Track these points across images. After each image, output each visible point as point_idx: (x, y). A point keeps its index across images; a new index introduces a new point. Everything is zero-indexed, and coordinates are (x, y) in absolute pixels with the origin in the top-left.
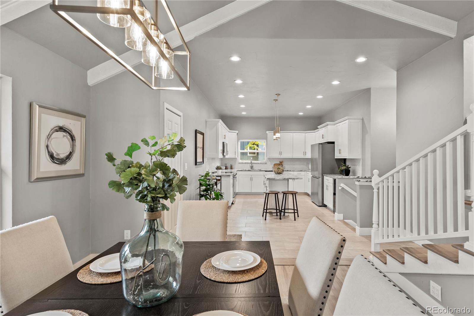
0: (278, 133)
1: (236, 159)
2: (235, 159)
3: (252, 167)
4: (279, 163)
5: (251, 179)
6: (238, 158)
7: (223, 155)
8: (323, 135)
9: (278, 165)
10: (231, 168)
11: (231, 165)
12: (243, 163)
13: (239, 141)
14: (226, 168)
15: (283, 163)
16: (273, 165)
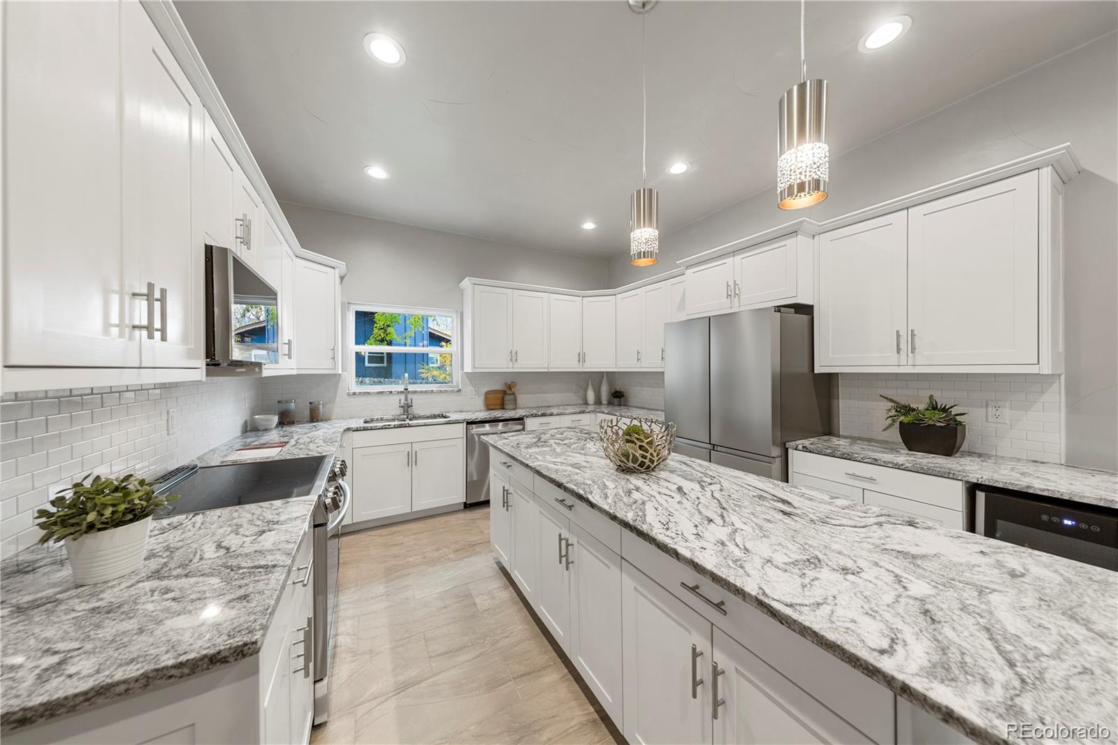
1: (338, 376)
2: (332, 380)
3: (407, 407)
4: (503, 389)
5: (412, 459)
6: (345, 374)
8: (731, 284)
9: (500, 396)
10: (314, 416)
11: (311, 403)
12: (368, 393)
13: (349, 310)
14: (286, 419)
15: (518, 387)
16: (482, 398)
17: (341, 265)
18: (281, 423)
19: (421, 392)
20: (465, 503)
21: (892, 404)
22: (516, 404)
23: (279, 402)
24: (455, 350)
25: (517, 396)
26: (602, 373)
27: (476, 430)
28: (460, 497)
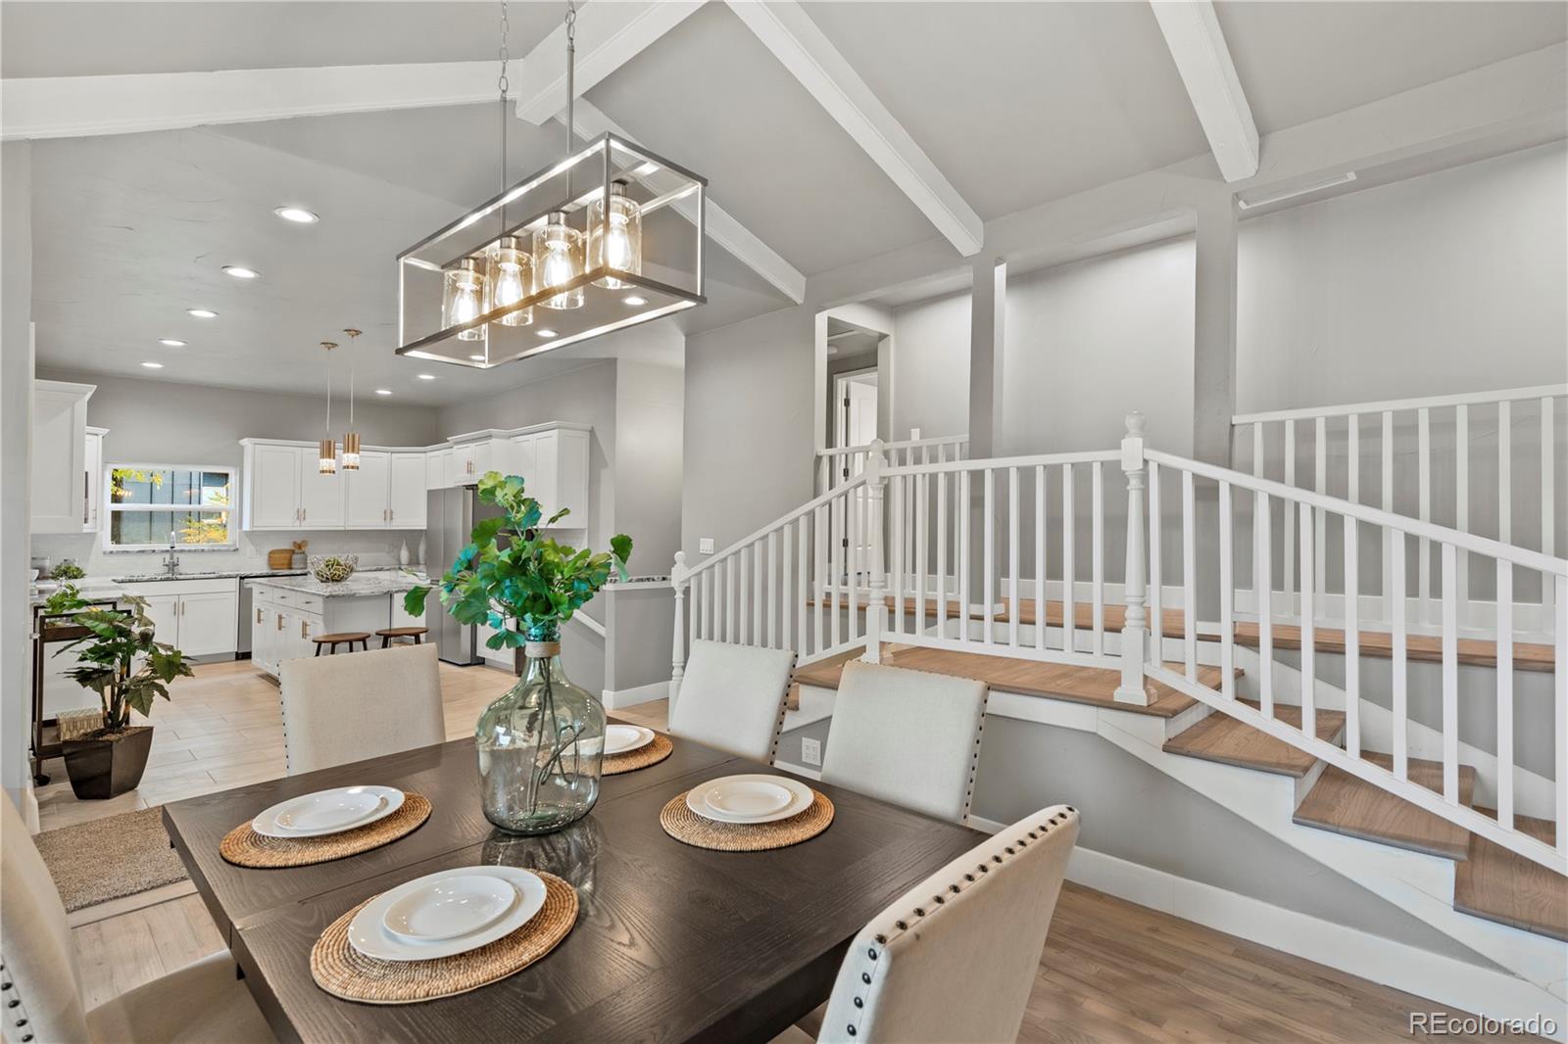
0: (353, 451)
2: (86, 539)
3: (172, 566)
4: (293, 547)
5: (180, 608)
6: (99, 534)
8: (468, 462)
9: (288, 555)
12: (125, 552)
13: (105, 469)
15: (309, 546)
16: (266, 557)
17: (105, 432)
19: (189, 551)
20: (235, 653)
22: (304, 563)
24: (230, 506)
25: (308, 555)
26: (420, 531)
27: (252, 584)
28: (231, 647)
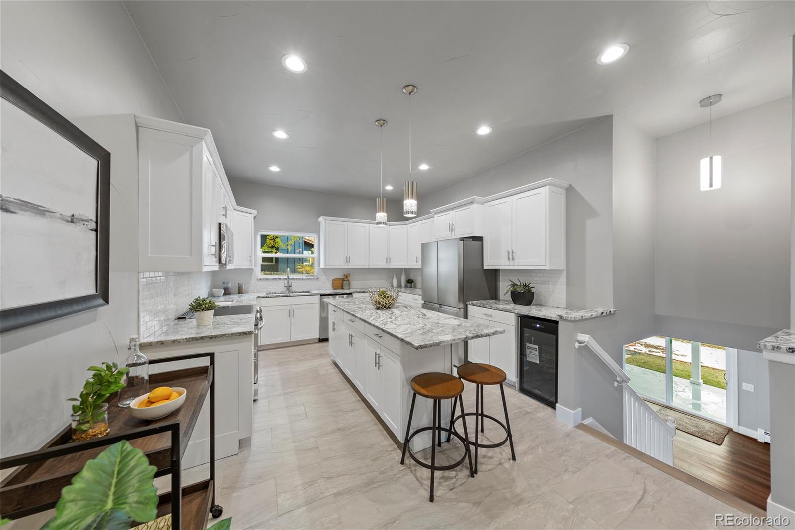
1: (252, 270)
2: (249, 272)
3: (288, 287)
4: (343, 278)
5: (291, 314)
6: (257, 269)
7: (220, 261)
8: (451, 224)
9: (341, 282)
10: (240, 291)
11: (239, 284)
12: (268, 279)
13: (258, 234)
14: (227, 292)
15: (351, 277)
16: (331, 283)
17: (255, 212)
18: (225, 294)
19: (297, 279)
20: (319, 338)
21: (511, 283)
22: (350, 286)
23: (223, 283)
24: (316, 255)
25: (351, 282)
26: (402, 269)
27: (326, 300)
28: (317, 335)
